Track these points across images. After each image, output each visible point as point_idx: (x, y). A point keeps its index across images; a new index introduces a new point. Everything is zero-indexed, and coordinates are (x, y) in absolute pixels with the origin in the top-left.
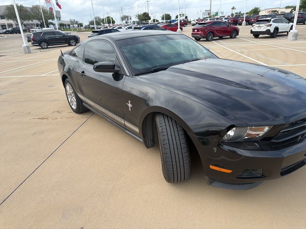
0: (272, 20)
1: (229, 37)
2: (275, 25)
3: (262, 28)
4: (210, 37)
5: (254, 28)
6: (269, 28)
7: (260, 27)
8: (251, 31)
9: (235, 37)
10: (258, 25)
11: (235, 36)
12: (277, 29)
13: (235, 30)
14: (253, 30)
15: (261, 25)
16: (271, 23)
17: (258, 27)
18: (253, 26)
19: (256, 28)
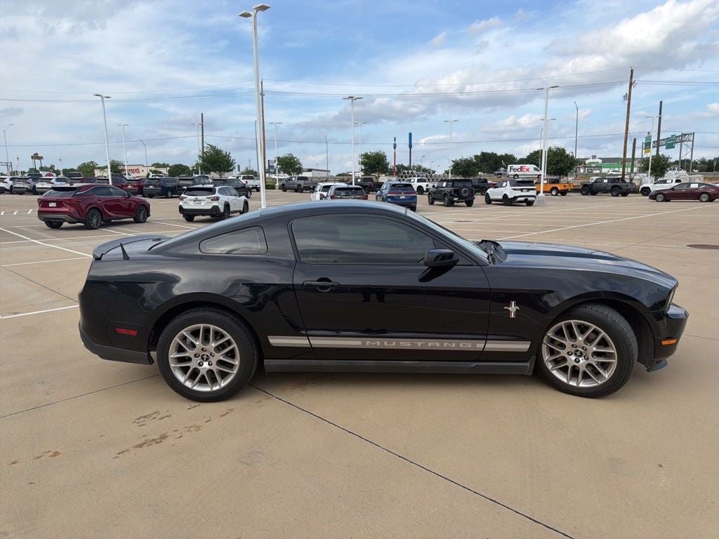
0: (217, 188)
1: (132, 219)
2: (224, 198)
3: (203, 203)
4: (94, 221)
5: (185, 203)
6: (215, 203)
7: (197, 202)
8: (181, 208)
9: (144, 222)
10: (193, 198)
11: (144, 217)
12: (227, 205)
13: (143, 205)
14: (185, 207)
15: (199, 198)
16: (217, 194)
17: (195, 201)
18: (182, 199)
19: (189, 202)
